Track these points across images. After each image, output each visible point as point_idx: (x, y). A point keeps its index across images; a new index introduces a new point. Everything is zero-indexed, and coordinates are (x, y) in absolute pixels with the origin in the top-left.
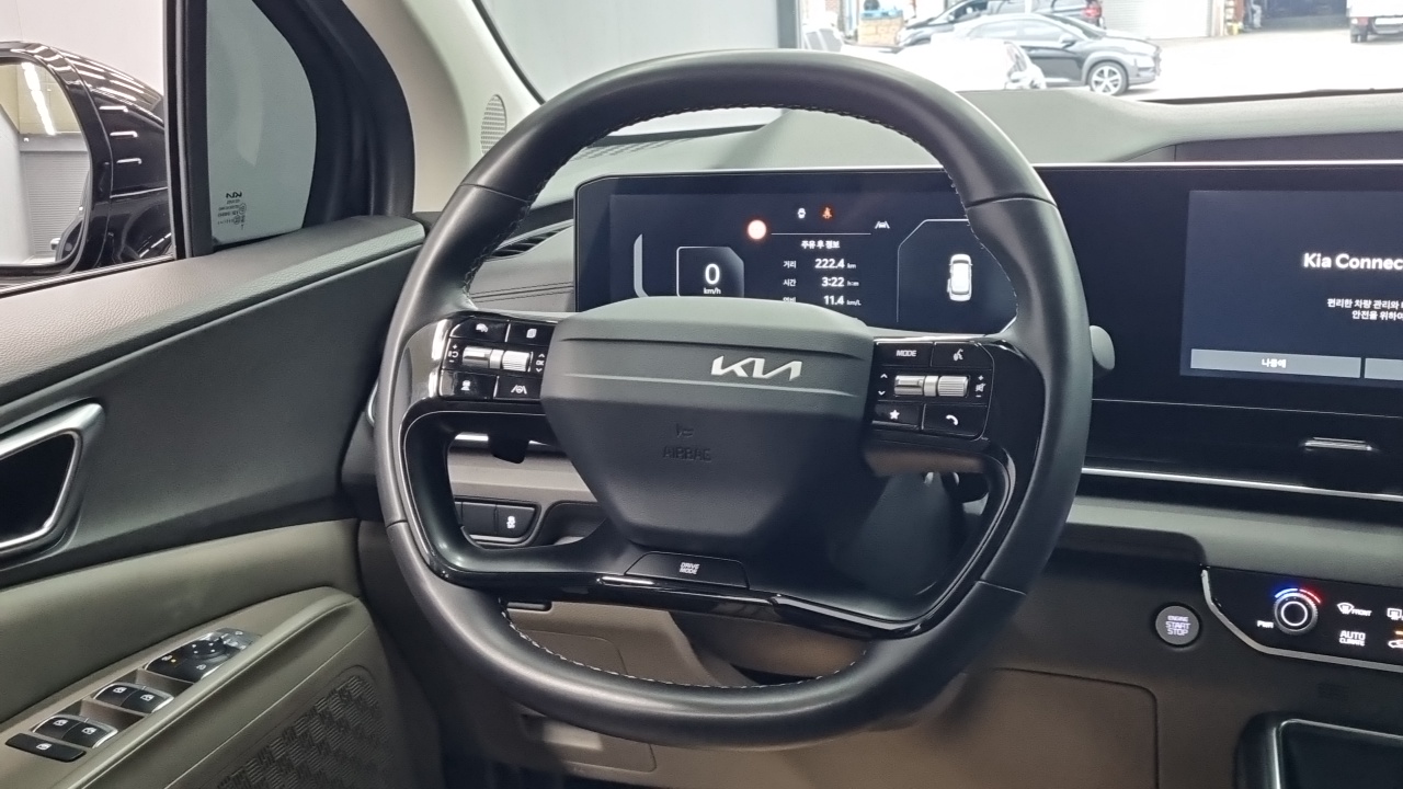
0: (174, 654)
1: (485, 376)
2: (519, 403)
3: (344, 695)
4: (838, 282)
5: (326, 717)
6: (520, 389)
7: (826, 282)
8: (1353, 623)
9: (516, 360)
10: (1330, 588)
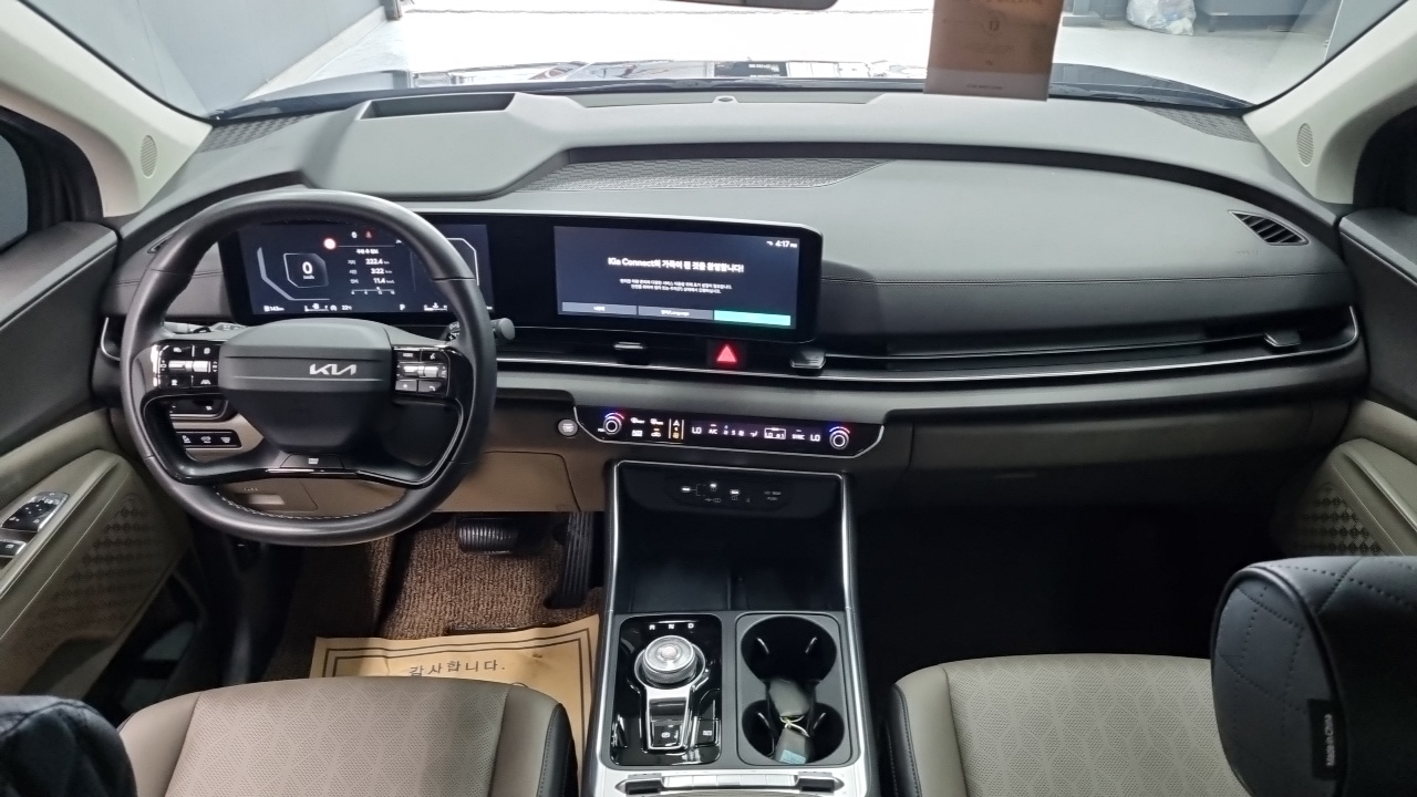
0: (16, 515)
1: (183, 375)
2: (206, 388)
3: (124, 513)
4: (381, 271)
5: (117, 527)
6: (206, 382)
7: (374, 271)
8: (637, 427)
9: (201, 366)
10: (628, 412)
